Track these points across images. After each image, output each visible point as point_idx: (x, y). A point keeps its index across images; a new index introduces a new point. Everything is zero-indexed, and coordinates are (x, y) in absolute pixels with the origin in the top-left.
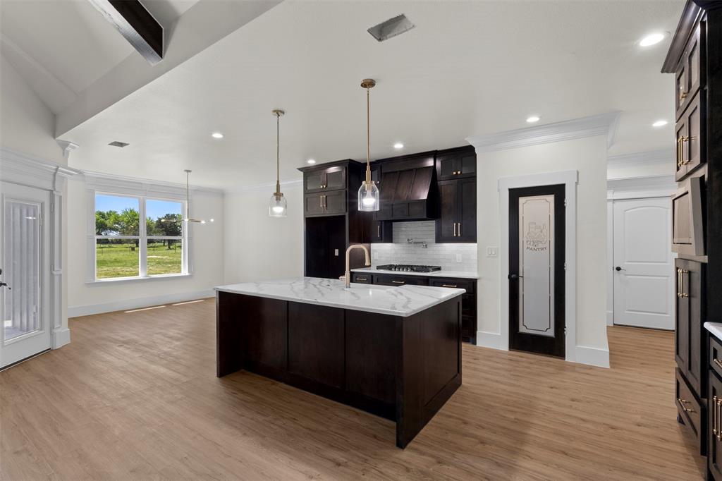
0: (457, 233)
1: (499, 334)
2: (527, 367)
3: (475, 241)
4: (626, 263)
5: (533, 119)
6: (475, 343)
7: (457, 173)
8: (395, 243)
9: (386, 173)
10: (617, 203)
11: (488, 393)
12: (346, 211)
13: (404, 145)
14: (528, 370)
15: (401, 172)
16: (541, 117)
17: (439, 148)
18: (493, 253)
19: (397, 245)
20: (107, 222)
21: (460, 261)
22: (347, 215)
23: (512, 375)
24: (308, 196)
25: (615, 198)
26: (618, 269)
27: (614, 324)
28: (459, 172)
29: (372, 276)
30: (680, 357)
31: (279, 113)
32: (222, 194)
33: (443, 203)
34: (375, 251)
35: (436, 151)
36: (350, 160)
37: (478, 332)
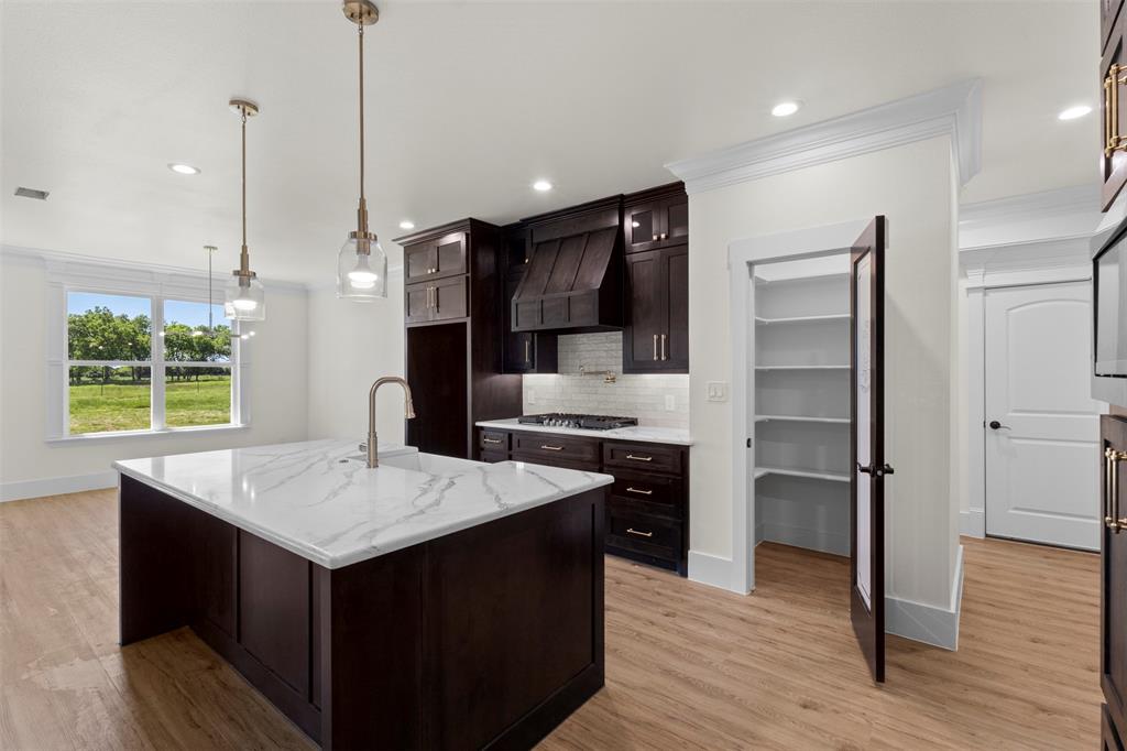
0: (659, 355)
1: (730, 560)
2: (770, 642)
3: (687, 372)
4: (1010, 414)
5: (785, 109)
6: (684, 574)
7: (659, 238)
8: (562, 373)
9: (539, 244)
10: (992, 295)
11: (651, 717)
12: (468, 315)
13: (553, 184)
14: (768, 649)
15: (563, 240)
16: (801, 103)
17: (627, 191)
18: (719, 394)
19: (565, 377)
20: (214, 343)
21: (672, 409)
22: (469, 321)
23: (729, 662)
24: (411, 288)
25: (987, 284)
26: (995, 425)
27: (987, 536)
28: (663, 236)
29: (510, 436)
30: (1111, 681)
31: (245, 105)
32: (304, 292)
33: (635, 296)
34: (530, 388)
35: (622, 197)
36: (471, 219)
37: (691, 553)
